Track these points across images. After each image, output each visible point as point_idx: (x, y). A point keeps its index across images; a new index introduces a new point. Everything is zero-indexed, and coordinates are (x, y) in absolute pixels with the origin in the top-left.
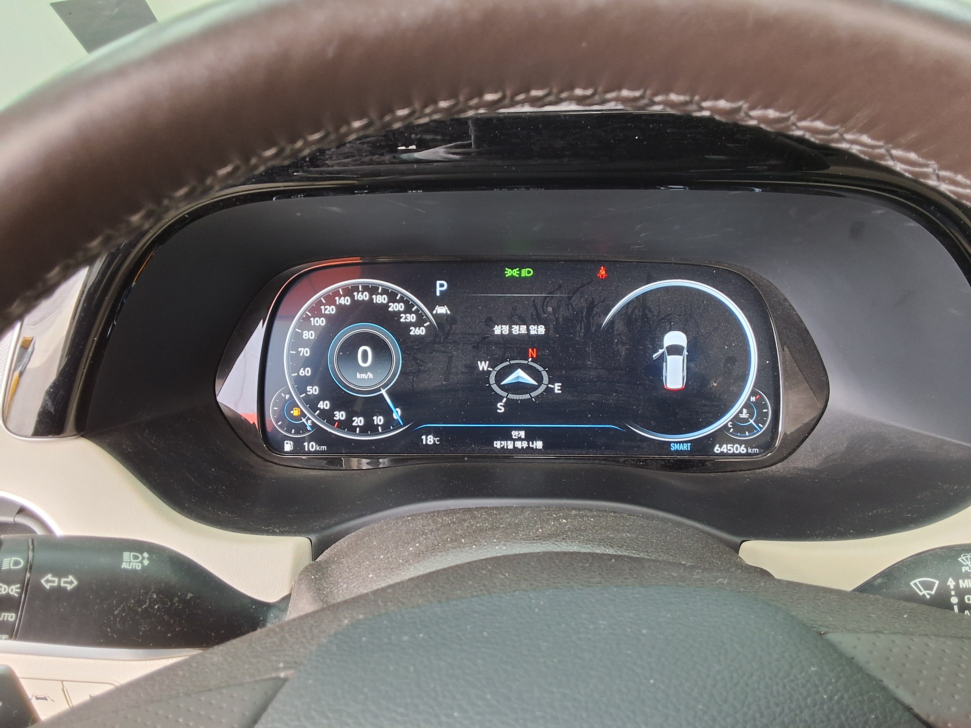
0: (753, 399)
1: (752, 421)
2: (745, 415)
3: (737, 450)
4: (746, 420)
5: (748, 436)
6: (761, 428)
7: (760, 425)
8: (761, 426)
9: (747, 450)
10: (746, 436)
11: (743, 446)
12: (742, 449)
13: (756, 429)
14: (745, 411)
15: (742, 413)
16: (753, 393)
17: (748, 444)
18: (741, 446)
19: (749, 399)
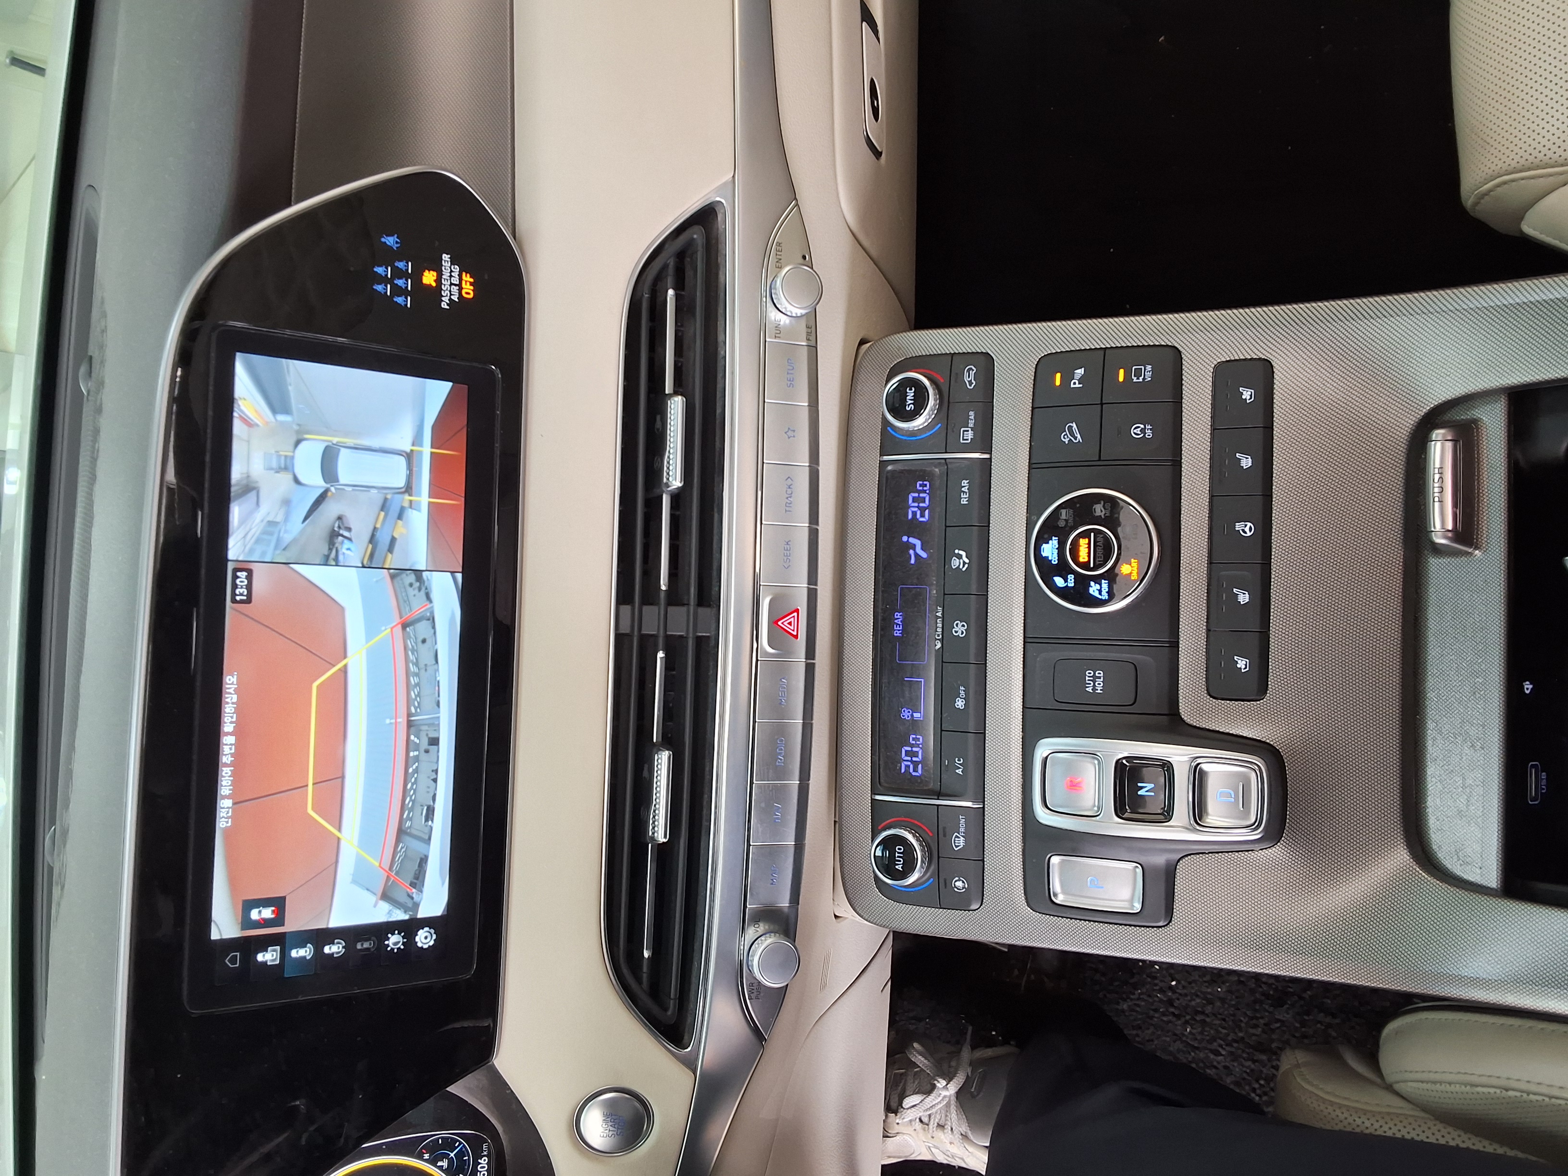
0: (426, 1156)
1: (452, 1155)
2: (444, 1164)
3: (484, 1167)
4: (451, 1161)
5: (469, 1158)
6: (460, 1143)
7: (456, 1145)
8: (458, 1143)
9: (484, 1156)
10: (469, 1159)
11: (479, 1161)
12: (484, 1161)
13: (461, 1148)
14: (439, 1164)
15: (443, 1166)
16: (420, 1157)
17: (477, 1156)
18: (480, 1163)
19: (426, 1161)
